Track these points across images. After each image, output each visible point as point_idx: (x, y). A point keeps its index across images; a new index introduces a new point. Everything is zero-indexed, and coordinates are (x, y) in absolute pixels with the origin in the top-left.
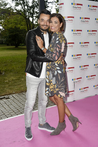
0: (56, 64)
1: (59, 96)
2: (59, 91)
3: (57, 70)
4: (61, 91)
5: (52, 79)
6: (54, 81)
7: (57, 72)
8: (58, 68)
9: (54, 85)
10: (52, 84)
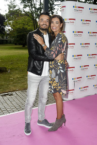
0: (59, 64)
1: (61, 93)
2: (61, 89)
3: (60, 69)
4: (63, 89)
5: (55, 77)
6: (57, 79)
7: (60, 71)
8: (61, 67)
9: (57, 83)
10: (55, 82)
